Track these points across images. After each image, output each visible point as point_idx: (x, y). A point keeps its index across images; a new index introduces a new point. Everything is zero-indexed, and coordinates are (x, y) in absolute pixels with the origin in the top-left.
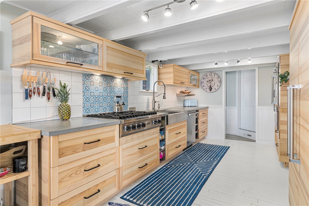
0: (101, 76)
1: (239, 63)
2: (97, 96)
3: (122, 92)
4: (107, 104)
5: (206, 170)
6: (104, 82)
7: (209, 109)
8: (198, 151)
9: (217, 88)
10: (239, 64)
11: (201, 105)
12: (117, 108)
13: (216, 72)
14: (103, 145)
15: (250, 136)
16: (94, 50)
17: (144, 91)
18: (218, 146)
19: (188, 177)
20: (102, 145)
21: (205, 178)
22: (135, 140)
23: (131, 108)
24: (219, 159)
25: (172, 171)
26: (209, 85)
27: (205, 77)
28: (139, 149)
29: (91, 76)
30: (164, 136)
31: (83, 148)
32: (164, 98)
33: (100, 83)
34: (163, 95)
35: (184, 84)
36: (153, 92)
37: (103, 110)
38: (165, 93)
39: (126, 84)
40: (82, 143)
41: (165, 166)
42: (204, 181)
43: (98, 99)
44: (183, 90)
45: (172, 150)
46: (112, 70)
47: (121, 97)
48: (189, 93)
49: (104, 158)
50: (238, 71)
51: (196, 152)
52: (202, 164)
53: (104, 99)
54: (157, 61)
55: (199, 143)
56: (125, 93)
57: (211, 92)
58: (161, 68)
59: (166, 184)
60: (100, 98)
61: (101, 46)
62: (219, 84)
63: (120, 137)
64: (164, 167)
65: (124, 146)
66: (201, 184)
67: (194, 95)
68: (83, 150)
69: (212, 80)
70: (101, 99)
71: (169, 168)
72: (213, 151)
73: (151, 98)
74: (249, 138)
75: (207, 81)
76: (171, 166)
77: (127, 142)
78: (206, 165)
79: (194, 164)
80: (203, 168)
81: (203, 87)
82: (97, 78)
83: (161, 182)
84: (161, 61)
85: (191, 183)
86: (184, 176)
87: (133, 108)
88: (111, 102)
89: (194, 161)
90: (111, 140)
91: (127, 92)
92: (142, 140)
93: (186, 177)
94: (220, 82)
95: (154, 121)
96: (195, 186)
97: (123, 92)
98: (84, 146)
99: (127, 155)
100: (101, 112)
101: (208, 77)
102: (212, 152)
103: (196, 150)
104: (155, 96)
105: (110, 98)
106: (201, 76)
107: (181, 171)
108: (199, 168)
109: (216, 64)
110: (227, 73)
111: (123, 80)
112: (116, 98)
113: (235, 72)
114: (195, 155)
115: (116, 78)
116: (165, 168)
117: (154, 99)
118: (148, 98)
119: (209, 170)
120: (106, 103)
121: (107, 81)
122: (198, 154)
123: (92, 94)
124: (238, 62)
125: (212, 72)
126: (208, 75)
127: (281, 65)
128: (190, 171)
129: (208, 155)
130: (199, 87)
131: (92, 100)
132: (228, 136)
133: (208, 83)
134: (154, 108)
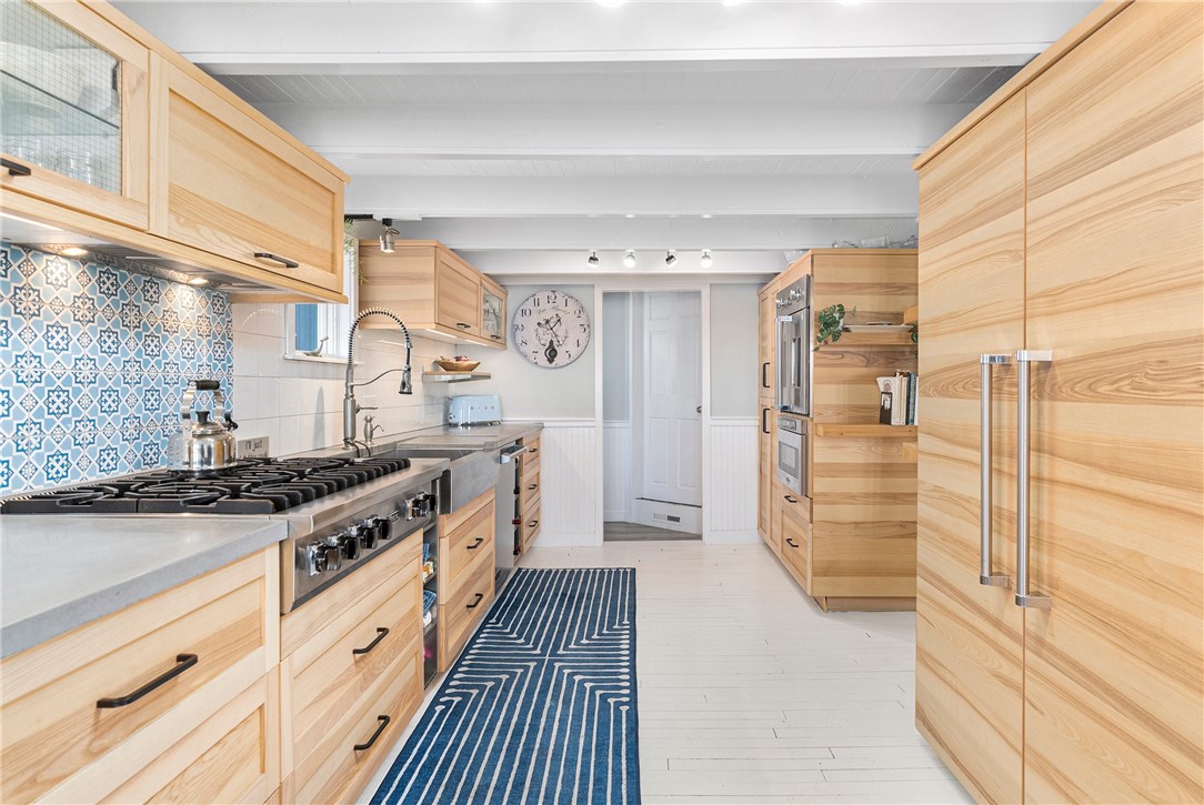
0: (83, 261)
1: (674, 263)
2: (59, 382)
3: (205, 359)
4: (124, 429)
5: (613, 681)
6: (102, 301)
7: (545, 434)
8: (535, 603)
9: (574, 351)
10: (672, 268)
11: (517, 418)
12: (196, 447)
13: (574, 292)
14: (205, 682)
15: (677, 519)
16: (88, 92)
17: (300, 354)
18: (595, 572)
19: (562, 730)
20: (195, 684)
21: (627, 712)
22: (342, 611)
23: (249, 442)
24: (626, 622)
25: (483, 715)
26: (546, 339)
27: (529, 305)
28: (355, 652)
29: (17, 255)
30: (431, 564)
31: (86, 742)
32: (406, 390)
33: (79, 303)
34: (399, 377)
35: (466, 330)
36: (346, 361)
37: (101, 461)
38: (409, 370)
39: (223, 319)
40: (81, 711)
41: (435, 702)
42: (632, 729)
43: (68, 402)
44: (445, 357)
45: (458, 619)
46: (198, 231)
47: (218, 387)
48: (471, 368)
49: (206, 758)
50: (634, 293)
51: (531, 611)
52: (583, 655)
53: (102, 401)
54: (371, 217)
55: (520, 570)
56: (215, 366)
57: (553, 364)
58: (389, 251)
59: (488, 786)
60: (77, 392)
61: (138, 82)
62: (583, 337)
63: (282, 614)
64: (439, 708)
65: (301, 656)
66: (627, 745)
67: (489, 377)
68: (93, 754)
69: (555, 319)
70: (85, 401)
71: (461, 706)
72: (590, 594)
73: (334, 390)
74: (674, 526)
75: (539, 324)
76: (466, 696)
77: (311, 629)
78: (598, 656)
79: (551, 663)
80: (597, 674)
81: (524, 348)
82: (57, 274)
83: (461, 784)
84: (387, 222)
85: (587, 752)
86: (542, 727)
87: (259, 443)
88: (146, 417)
89: (544, 649)
90: (244, 637)
91: (229, 361)
92: (365, 605)
93: (552, 731)
94: (587, 328)
95: (409, 504)
96: (610, 760)
97: (209, 359)
98: (97, 724)
99: (310, 700)
100: (84, 474)
101: (541, 307)
102: (589, 599)
103: (527, 601)
104: (355, 382)
105: (139, 390)
106: (514, 298)
107: (519, 705)
108: (582, 677)
109: (591, 258)
110: (606, 295)
111: (208, 294)
112: (193, 388)
113: (624, 295)
114: (535, 622)
115: (170, 281)
116: (443, 713)
117: (350, 395)
118: (321, 391)
119: (621, 677)
120: (116, 419)
121: (124, 297)
122: (546, 617)
123: (29, 369)
124: (670, 258)
125: (557, 287)
126: (543, 301)
127: (819, 284)
128: (555, 698)
129: (585, 616)
130: (505, 344)
131: (29, 403)
132: (613, 531)
133: (541, 330)
134: (353, 438)
